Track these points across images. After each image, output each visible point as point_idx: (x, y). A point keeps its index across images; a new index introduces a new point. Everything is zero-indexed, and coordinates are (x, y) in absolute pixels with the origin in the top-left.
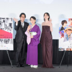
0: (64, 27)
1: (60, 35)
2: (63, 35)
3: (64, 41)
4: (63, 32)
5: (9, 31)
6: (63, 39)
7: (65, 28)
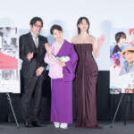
0: (120, 45)
1: (113, 62)
2: (118, 62)
3: (121, 74)
4: (118, 56)
5: (12, 55)
6: (118, 69)
7: (123, 47)
